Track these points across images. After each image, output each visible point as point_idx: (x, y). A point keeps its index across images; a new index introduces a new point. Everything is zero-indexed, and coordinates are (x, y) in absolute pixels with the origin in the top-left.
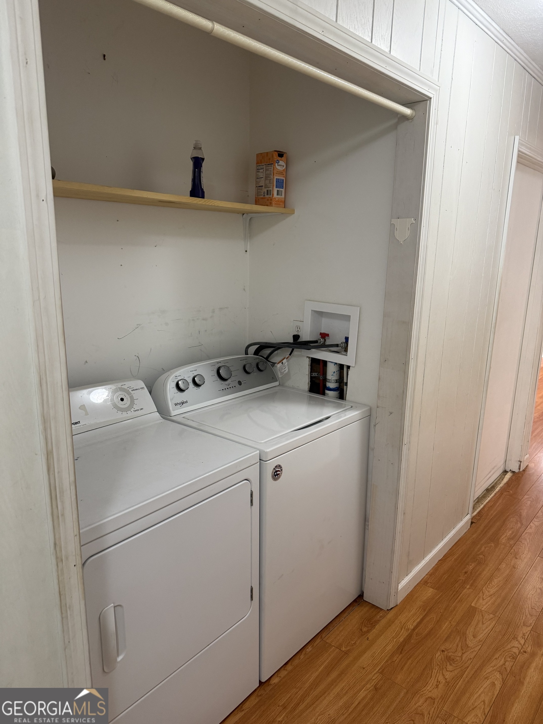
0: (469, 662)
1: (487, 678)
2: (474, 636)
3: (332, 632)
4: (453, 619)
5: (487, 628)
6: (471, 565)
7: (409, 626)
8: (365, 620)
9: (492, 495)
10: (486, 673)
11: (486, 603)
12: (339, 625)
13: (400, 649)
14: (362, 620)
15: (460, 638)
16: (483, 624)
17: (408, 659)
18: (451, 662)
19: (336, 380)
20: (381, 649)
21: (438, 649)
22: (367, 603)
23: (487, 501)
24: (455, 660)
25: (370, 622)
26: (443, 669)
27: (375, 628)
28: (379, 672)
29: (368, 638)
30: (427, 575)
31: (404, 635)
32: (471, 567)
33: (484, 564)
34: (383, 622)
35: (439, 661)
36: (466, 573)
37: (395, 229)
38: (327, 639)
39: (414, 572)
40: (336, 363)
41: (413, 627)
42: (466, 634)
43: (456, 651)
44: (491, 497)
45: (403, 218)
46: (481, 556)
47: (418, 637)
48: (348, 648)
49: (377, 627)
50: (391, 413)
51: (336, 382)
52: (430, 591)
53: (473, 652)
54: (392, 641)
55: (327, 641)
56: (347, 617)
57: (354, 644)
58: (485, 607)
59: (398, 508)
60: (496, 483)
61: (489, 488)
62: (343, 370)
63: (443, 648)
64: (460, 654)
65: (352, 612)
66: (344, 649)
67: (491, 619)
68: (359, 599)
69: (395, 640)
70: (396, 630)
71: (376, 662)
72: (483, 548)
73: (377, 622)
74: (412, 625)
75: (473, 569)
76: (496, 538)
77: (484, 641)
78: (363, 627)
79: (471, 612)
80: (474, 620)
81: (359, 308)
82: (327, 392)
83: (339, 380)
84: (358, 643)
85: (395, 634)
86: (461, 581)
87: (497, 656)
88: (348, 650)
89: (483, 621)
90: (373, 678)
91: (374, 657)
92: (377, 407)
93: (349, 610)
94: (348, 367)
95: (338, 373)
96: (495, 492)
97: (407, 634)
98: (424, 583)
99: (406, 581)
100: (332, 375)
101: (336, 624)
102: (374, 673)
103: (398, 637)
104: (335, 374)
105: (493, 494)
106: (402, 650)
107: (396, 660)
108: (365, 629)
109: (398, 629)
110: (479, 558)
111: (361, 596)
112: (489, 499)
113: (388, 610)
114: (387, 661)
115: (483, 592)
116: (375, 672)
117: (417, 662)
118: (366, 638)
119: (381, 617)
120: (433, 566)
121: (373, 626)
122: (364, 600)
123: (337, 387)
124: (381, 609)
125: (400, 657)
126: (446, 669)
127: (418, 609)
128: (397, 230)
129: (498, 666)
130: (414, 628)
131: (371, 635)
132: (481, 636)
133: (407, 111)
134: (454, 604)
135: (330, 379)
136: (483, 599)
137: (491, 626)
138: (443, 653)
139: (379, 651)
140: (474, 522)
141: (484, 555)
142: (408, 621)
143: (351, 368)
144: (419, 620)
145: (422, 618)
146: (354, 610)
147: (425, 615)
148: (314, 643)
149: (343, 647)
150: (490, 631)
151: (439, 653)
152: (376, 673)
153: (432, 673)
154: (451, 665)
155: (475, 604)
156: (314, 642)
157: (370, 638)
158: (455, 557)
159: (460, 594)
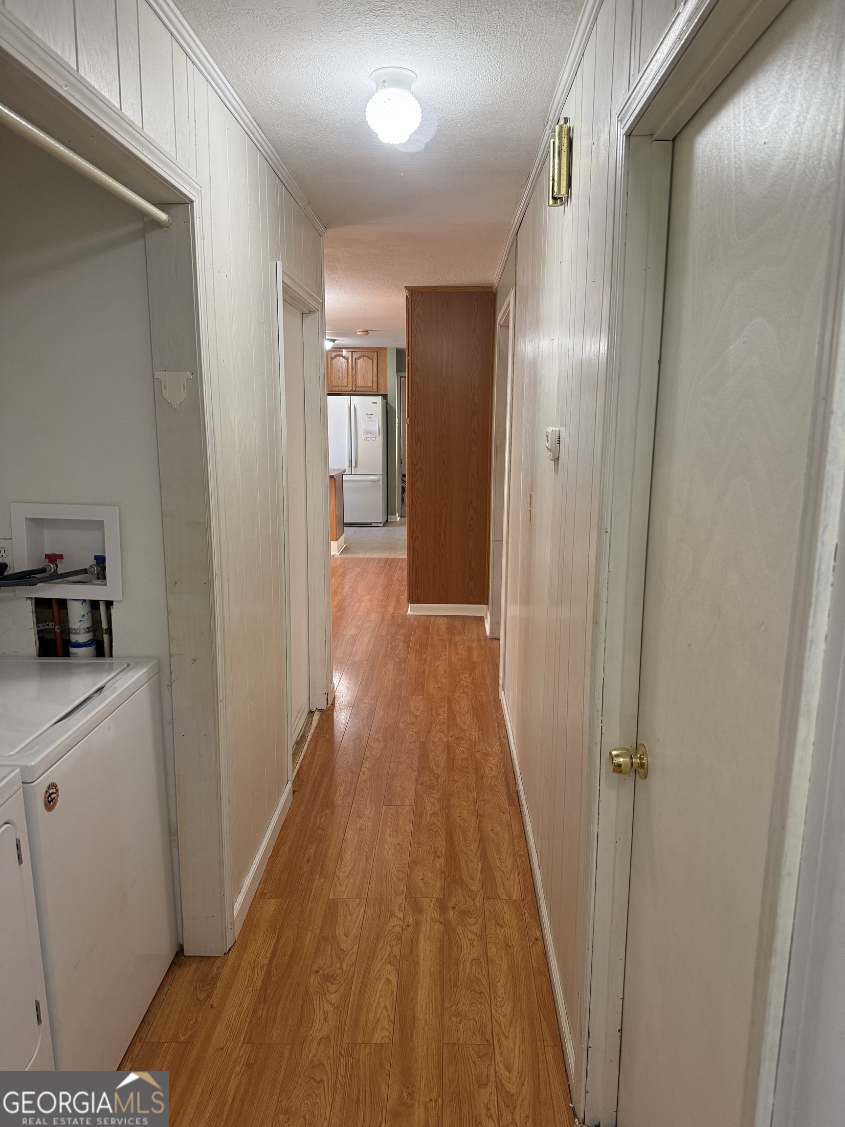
0: (352, 969)
1: (379, 978)
2: (347, 935)
3: (154, 1025)
4: (314, 926)
5: (357, 918)
6: (311, 848)
7: (263, 961)
8: (199, 983)
9: (305, 748)
10: (375, 973)
11: (346, 888)
12: (161, 1009)
13: (262, 996)
14: (194, 985)
15: (332, 945)
16: (351, 915)
17: (278, 1005)
18: (332, 980)
19: (88, 628)
20: (236, 1010)
21: (310, 973)
22: (192, 958)
23: (302, 757)
24: (336, 975)
25: (207, 982)
26: (325, 994)
27: (216, 987)
28: (245, 1041)
29: (212, 1005)
30: (260, 884)
31: (260, 975)
32: (312, 851)
33: (326, 840)
34: (226, 972)
35: (317, 987)
36: (308, 860)
37: (163, 386)
38: (151, 1037)
39: (246, 886)
40: (85, 601)
41: (267, 960)
42: (336, 936)
43: (332, 964)
44: (304, 750)
45: (173, 371)
46: (320, 831)
47: (279, 970)
48: (189, 1034)
49: (219, 984)
50: (195, 661)
51: (88, 632)
52: (272, 904)
53: (352, 954)
54: (247, 992)
55: (153, 1040)
56: (169, 992)
57: (194, 1023)
58: (346, 894)
59: (222, 798)
60: (304, 731)
61: (298, 739)
62: (99, 609)
63: (315, 968)
64: (338, 966)
65: (174, 982)
66: (182, 1038)
67: (359, 904)
68: (179, 956)
69: (251, 989)
70: (248, 975)
71: (237, 1031)
72: (318, 820)
73: (217, 977)
74: (266, 958)
75: (316, 851)
76: (329, 802)
77: (359, 935)
78: (198, 995)
79: (333, 907)
80: (339, 915)
81: (117, 507)
82: (73, 650)
83: (93, 628)
84: (199, 1019)
85: (247, 981)
86: (306, 873)
87: (380, 946)
88: (190, 1036)
89: (349, 912)
90: (240, 1055)
91: (231, 1025)
92: (170, 656)
93: (169, 981)
94: (109, 604)
95: (89, 615)
96: (307, 743)
97: (263, 973)
98: (259, 896)
99: (239, 902)
100: (80, 621)
101: (156, 1009)
102: (239, 1047)
103: (253, 984)
104: (85, 619)
105: (306, 746)
106: (265, 997)
107: (262, 1015)
108: (202, 996)
109: (248, 972)
110: (318, 834)
111: (180, 952)
112: (303, 754)
113: (225, 954)
114: (250, 1022)
115: (337, 876)
116: (240, 1045)
117: (291, 1002)
118: (210, 1005)
119: (219, 968)
120: (264, 868)
121: (213, 985)
122: (185, 956)
123: (90, 640)
124: (216, 957)
125: (266, 1008)
126: (329, 992)
127: (265, 934)
128: (165, 388)
129: (385, 958)
130: (269, 961)
131: (214, 1001)
132: (354, 932)
133: (162, 216)
134: (308, 907)
135: (78, 628)
136: (341, 885)
137: (361, 913)
138: (318, 974)
139: (235, 1013)
140: (296, 791)
141: (322, 829)
142: (258, 957)
143: (114, 603)
144: (271, 948)
145: (276, 942)
146: (176, 977)
147: (278, 937)
148: (132, 1054)
149: (181, 1036)
150: (362, 920)
151: (313, 977)
152: (242, 1046)
153: (314, 1006)
154: (332, 984)
155: (334, 895)
156: (132, 1052)
157: (215, 1004)
158: (288, 845)
159: (312, 890)
